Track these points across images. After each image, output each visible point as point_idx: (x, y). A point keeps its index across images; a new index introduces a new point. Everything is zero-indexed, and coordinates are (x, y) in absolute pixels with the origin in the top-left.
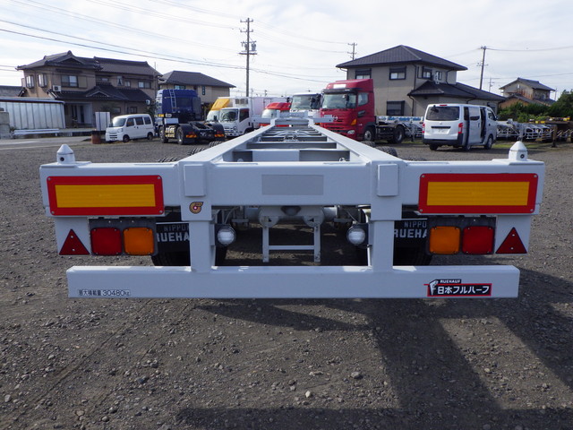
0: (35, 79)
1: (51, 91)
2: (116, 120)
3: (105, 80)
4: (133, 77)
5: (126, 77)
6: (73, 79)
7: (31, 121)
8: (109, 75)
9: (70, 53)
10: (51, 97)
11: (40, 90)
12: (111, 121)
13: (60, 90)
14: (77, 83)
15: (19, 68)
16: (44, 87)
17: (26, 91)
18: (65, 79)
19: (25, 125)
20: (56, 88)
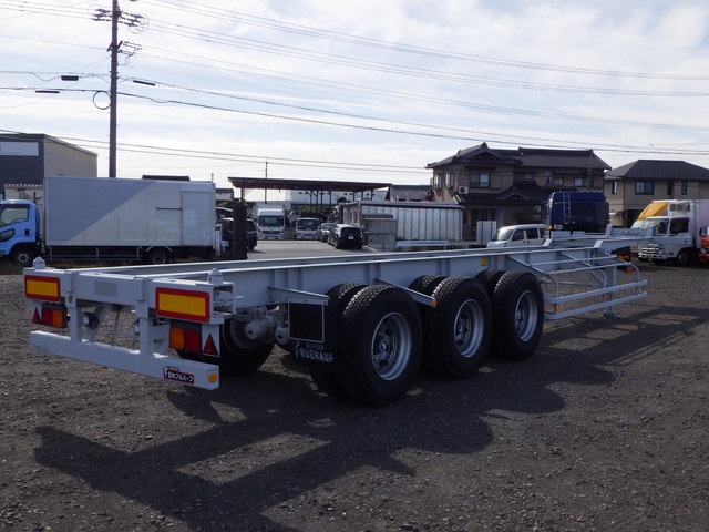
0: (443, 180)
1: (456, 193)
2: (503, 231)
3: (527, 177)
4: (566, 172)
5: (557, 172)
6: (484, 179)
7: (422, 231)
8: (534, 170)
9: (484, 145)
10: (455, 201)
11: (446, 191)
12: (497, 232)
13: (466, 192)
14: (489, 183)
15: (429, 166)
16: (451, 188)
17: (432, 194)
18: (474, 179)
19: (415, 236)
20: (463, 190)
